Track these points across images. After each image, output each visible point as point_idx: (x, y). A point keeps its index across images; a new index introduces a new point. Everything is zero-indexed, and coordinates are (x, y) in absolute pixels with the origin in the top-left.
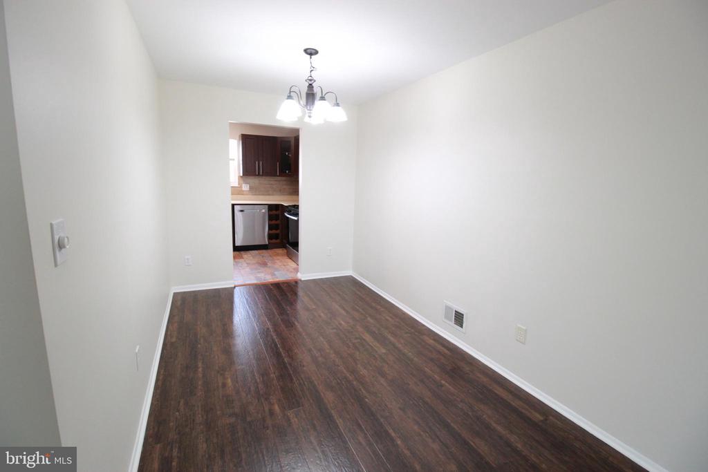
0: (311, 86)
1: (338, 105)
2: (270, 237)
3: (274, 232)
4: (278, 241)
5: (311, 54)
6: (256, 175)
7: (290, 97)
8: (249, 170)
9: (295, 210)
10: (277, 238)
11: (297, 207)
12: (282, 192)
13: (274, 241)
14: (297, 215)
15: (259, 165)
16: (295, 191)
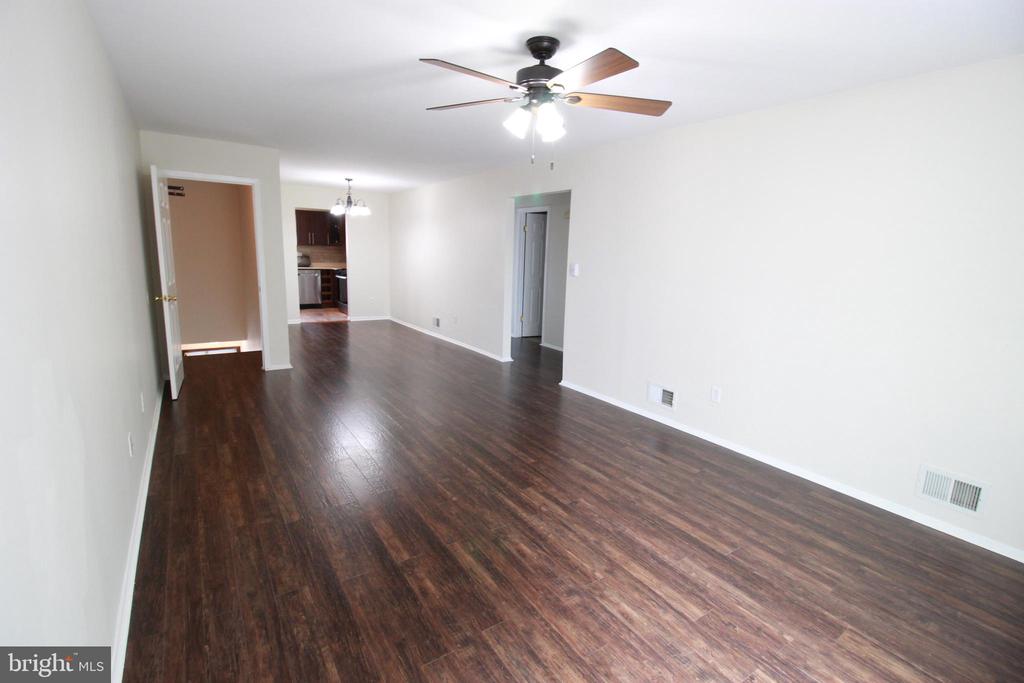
0: (349, 197)
1: (364, 206)
2: (323, 297)
3: (326, 293)
4: (331, 301)
5: (349, 180)
6: (308, 245)
7: (338, 204)
8: (302, 241)
9: (343, 272)
10: (329, 299)
11: (345, 270)
12: (331, 259)
13: (327, 301)
14: (345, 275)
15: (311, 236)
16: (343, 259)
